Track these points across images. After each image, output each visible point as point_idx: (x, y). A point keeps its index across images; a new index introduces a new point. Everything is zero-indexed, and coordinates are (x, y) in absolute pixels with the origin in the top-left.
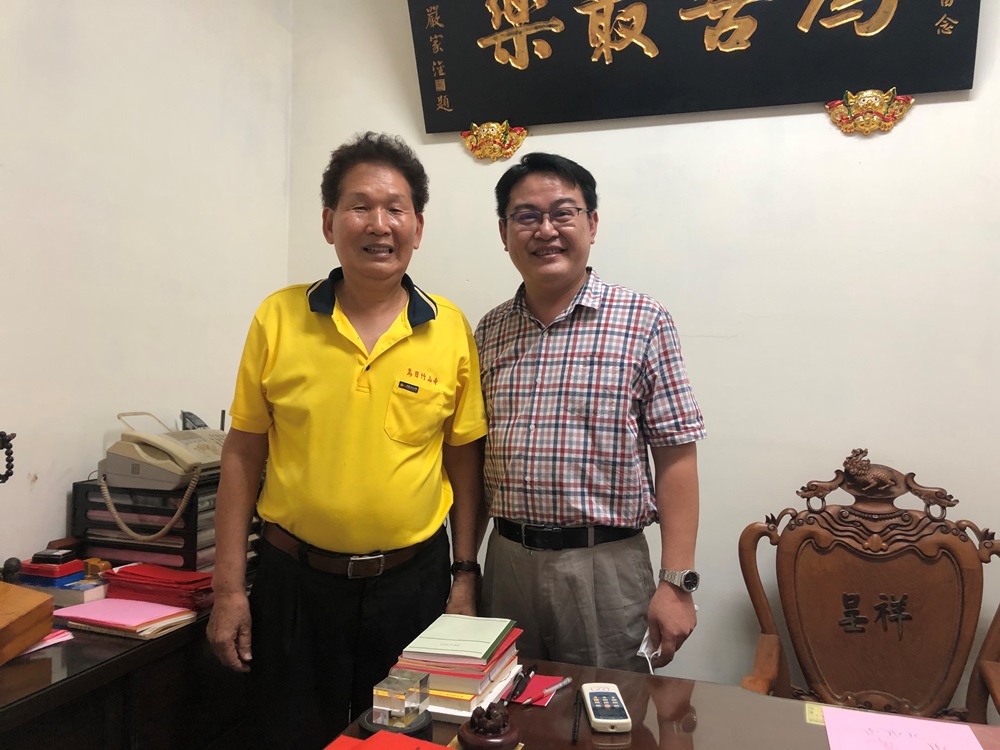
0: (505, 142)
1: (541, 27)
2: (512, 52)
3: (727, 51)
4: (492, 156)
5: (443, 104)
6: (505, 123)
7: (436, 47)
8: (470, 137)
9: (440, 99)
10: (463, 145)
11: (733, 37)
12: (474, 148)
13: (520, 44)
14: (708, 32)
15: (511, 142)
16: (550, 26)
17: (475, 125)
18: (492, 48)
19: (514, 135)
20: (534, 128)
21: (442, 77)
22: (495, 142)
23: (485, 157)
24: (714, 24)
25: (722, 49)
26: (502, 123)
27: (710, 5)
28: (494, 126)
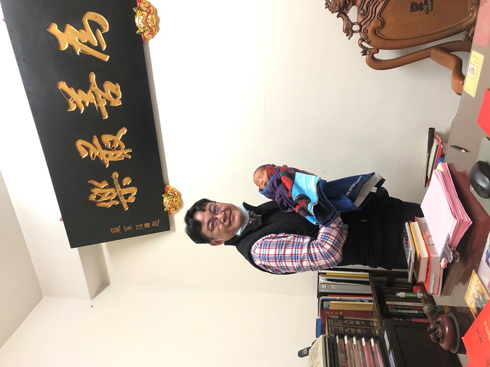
0: (172, 195)
2: (129, 195)
3: (121, 94)
5: (156, 224)
7: (129, 228)
8: (171, 211)
9: (153, 225)
11: (114, 92)
12: (176, 209)
13: (125, 191)
14: (113, 104)
16: (116, 178)
17: (165, 209)
18: (128, 204)
19: (169, 192)
20: (165, 182)
21: (143, 225)
22: (172, 200)
23: (180, 204)
24: (108, 102)
25: (120, 97)
26: (163, 198)
27: (100, 105)
28: (165, 201)
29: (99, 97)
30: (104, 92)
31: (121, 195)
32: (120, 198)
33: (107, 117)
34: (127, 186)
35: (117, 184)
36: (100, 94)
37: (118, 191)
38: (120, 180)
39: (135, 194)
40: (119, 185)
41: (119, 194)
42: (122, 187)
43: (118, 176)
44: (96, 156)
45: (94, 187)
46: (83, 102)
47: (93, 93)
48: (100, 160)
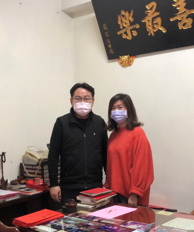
0: (129, 61)
1: (133, 27)
2: (127, 35)
3: (186, 29)
4: (126, 65)
5: (111, 51)
7: (107, 35)
8: (120, 60)
10: (119, 63)
11: (187, 24)
12: (121, 63)
13: (129, 32)
14: (179, 24)
16: (136, 26)
17: (120, 57)
18: (121, 34)
19: (131, 59)
20: (137, 56)
21: (110, 44)
22: (126, 61)
23: (124, 66)
24: (180, 21)
25: (184, 28)
26: (127, 55)
27: (178, 16)
28: (125, 56)
29: (183, 15)
30: (186, 18)
31: (126, 29)
32: (124, 29)
33: (171, 20)
34: (132, 33)
35: (132, 27)
36: (185, 16)
37: (128, 28)
38: (135, 29)
39: (128, 38)
40: (132, 28)
41: (126, 28)
42: (131, 30)
43: (137, 27)
44: (148, 14)
45: (129, 13)
46: (178, 6)
47: (185, 12)
48: (146, 17)
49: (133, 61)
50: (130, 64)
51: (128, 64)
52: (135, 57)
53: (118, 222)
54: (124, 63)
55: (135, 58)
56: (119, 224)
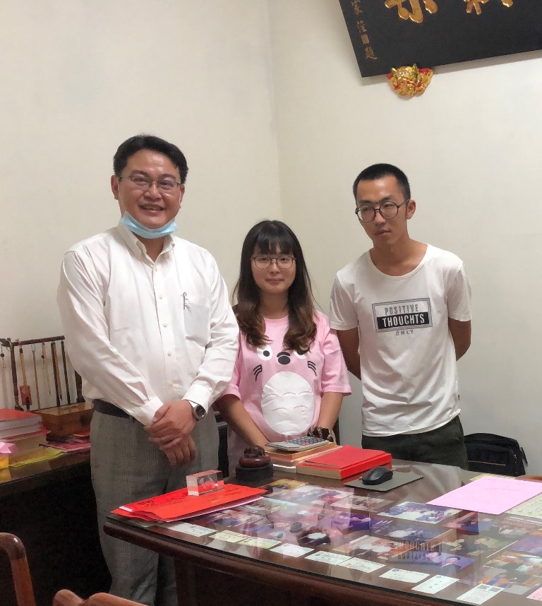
0: (416, 81)
2: (410, 10)
4: (409, 92)
5: (370, 54)
6: (414, 66)
7: (357, 10)
8: (393, 78)
9: (366, 50)
10: (390, 85)
12: (397, 87)
15: (421, 80)
17: (394, 69)
18: (395, 8)
19: (422, 75)
20: (438, 68)
21: (365, 33)
22: (408, 83)
23: (405, 94)
26: (412, 66)
28: (406, 69)
34: (423, 6)
39: (413, 20)
49: (427, 80)
50: (420, 91)
51: (414, 89)
52: (434, 70)
53: (375, 504)
54: (403, 88)
55: (432, 73)
56: (375, 510)
